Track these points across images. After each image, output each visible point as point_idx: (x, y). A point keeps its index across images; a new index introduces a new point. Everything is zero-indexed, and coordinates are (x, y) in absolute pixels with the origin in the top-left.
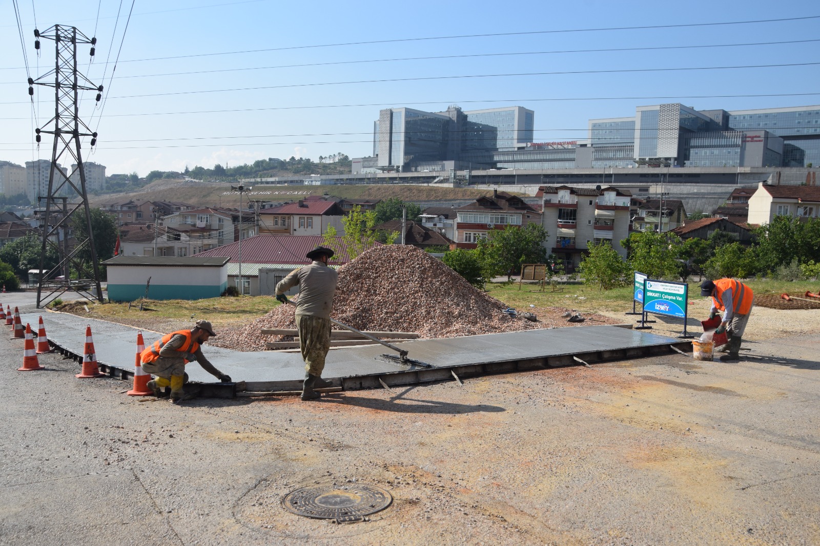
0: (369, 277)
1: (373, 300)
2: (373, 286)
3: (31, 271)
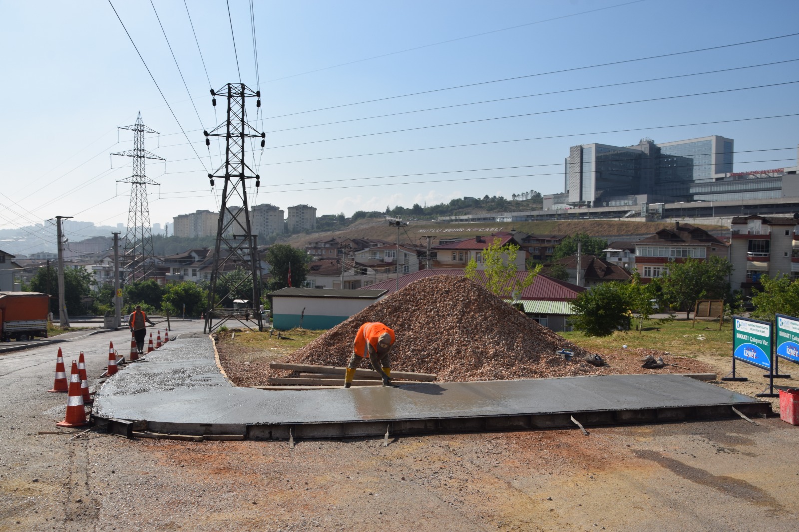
0: (407, 310)
1: (404, 335)
2: (409, 320)
3: (235, 301)
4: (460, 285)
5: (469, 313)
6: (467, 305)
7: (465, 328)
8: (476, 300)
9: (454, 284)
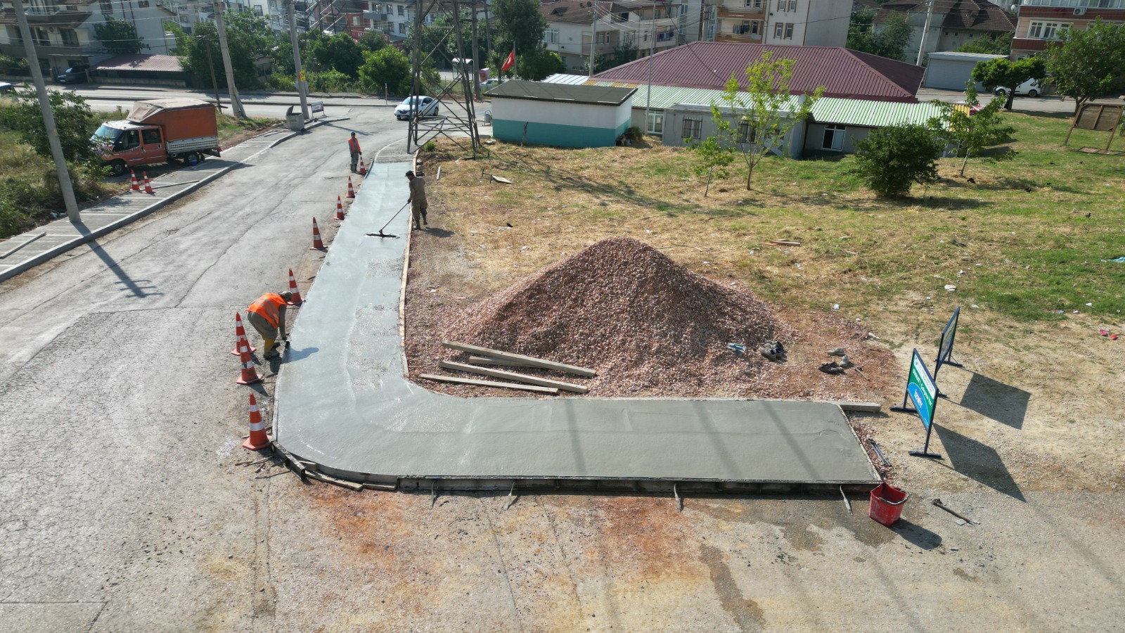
0: (583, 280)
1: (576, 313)
2: (584, 294)
4: (640, 257)
5: (643, 294)
6: (641, 285)
7: (635, 313)
8: (653, 278)
9: (635, 254)
